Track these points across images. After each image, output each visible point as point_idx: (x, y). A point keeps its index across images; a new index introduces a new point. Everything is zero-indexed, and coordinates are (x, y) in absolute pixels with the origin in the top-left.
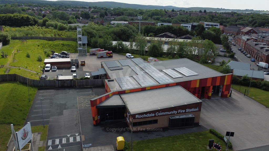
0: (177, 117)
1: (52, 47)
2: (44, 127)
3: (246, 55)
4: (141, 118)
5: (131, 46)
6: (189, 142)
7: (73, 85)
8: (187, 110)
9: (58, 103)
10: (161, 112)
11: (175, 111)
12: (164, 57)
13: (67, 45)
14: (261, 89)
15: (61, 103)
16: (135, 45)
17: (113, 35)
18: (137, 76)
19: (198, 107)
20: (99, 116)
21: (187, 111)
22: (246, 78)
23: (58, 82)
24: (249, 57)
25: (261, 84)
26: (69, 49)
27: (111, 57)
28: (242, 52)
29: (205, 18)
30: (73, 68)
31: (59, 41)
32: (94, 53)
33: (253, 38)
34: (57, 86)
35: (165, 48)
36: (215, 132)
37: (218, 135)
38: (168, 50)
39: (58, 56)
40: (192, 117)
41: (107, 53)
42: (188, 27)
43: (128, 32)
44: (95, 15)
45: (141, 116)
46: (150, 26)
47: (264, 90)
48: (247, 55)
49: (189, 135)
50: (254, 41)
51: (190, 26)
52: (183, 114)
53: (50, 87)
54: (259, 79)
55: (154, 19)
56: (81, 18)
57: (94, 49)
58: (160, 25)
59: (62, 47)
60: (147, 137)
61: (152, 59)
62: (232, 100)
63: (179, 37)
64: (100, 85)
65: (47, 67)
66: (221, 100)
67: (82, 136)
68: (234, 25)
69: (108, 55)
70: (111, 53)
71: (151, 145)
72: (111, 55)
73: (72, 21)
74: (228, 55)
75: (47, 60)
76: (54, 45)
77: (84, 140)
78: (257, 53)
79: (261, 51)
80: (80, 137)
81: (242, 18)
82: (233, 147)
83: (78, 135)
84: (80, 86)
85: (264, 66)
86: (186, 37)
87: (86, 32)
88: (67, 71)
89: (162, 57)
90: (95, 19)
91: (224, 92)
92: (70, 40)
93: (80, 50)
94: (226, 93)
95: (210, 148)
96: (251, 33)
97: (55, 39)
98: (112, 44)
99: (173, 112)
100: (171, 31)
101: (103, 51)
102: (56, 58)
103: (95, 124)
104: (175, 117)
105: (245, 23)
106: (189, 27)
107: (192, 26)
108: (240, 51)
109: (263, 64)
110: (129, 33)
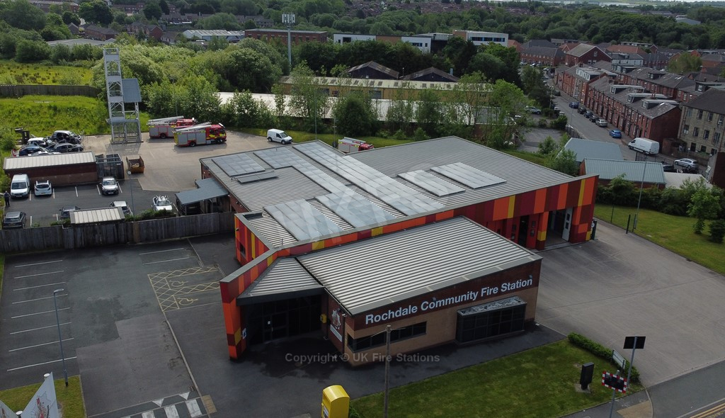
0: (479, 310)
1: (17, 119)
2: (67, 384)
3: (594, 121)
4: (382, 322)
5: (280, 104)
6: (525, 377)
7: (123, 239)
8: (505, 287)
9: (89, 299)
10: (434, 299)
11: (471, 293)
12: (382, 136)
13: (67, 110)
14: (663, 212)
15: (100, 301)
16: (293, 102)
17: (211, 73)
18: (330, 195)
19: (531, 276)
20: (244, 331)
21: (504, 289)
22: (622, 184)
23: (75, 231)
24: (605, 127)
25: (660, 198)
26: (78, 124)
27: (220, 142)
28: (583, 112)
29: (461, 18)
30: (107, 183)
31: (37, 97)
32: (165, 131)
33: (605, 74)
34: (71, 245)
35: (382, 108)
36: (586, 341)
37: (594, 348)
38: (390, 113)
39: (44, 146)
40: (519, 304)
41: (209, 131)
42: (421, 45)
43: (257, 64)
44: (127, 11)
45: (379, 316)
46: (315, 43)
47: (668, 213)
48: (598, 119)
49: (518, 359)
50: (610, 82)
51: (429, 41)
52: (493, 299)
53: (45, 251)
54: (654, 184)
55: (316, 23)
56: (83, 22)
57: (162, 121)
58: (339, 41)
59: (52, 118)
60: (404, 376)
61: (351, 142)
62: (599, 247)
63: (407, 76)
64: (212, 231)
65: (17, 186)
66: (572, 249)
67: (203, 398)
68: (541, 38)
69: (212, 136)
70: (222, 131)
71: (422, 401)
72: (221, 135)
73: (56, 30)
74: (549, 122)
75: (12, 163)
76: (23, 112)
77: (214, 410)
78: (624, 114)
79: (636, 106)
80: (199, 402)
81: (558, 19)
82: (640, 377)
83: (190, 398)
84: (147, 239)
85: (647, 149)
86: (428, 75)
87: (130, 66)
88: (87, 193)
89: (377, 136)
90: (129, 22)
91: (578, 226)
92: (74, 94)
93: (118, 124)
94: (582, 228)
95: (584, 387)
96: (593, 58)
97: (23, 89)
98: (217, 102)
99: (466, 297)
100: (382, 59)
101: (190, 124)
102: (40, 152)
103: (235, 354)
104: (474, 310)
105: (569, 31)
106: (424, 45)
107: (433, 42)
108: (576, 110)
109: (645, 144)
110: (258, 67)
